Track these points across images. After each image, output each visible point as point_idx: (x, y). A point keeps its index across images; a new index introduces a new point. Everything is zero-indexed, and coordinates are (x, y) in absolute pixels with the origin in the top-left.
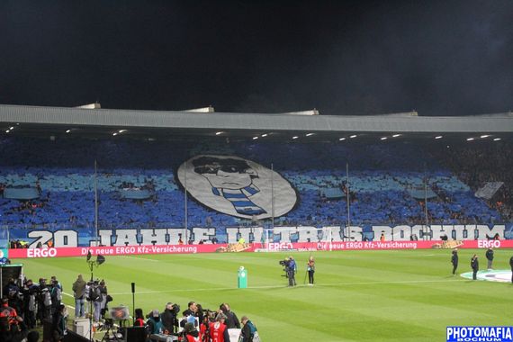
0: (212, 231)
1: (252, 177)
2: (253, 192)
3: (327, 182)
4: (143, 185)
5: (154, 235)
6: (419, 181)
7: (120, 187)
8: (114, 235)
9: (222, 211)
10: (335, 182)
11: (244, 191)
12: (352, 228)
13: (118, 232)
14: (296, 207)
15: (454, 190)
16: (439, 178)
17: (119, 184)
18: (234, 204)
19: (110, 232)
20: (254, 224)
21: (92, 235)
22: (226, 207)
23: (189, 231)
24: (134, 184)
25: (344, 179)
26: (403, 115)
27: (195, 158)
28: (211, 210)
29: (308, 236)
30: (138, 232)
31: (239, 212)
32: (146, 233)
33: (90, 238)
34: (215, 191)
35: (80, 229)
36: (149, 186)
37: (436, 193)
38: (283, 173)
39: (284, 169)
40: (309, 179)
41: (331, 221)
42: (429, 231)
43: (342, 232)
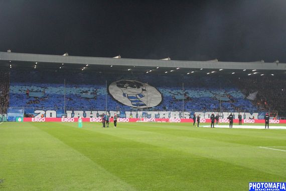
0: (119, 113)
1: (143, 90)
2: (142, 96)
3: (178, 93)
4: (92, 92)
5: (91, 114)
6: (222, 93)
7: (81, 93)
8: (73, 113)
9: (125, 104)
10: (181, 93)
11: (138, 96)
12: (185, 113)
13: (75, 112)
14: (161, 103)
15: (238, 97)
16: (231, 92)
17: (80, 91)
18: (132, 101)
19: (71, 112)
20: (139, 110)
21: (63, 113)
22: (128, 103)
23: (108, 112)
24: (88, 91)
25: (186, 91)
26: (212, 61)
27: (117, 82)
28: (120, 103)
29: (164, 116)
30: (84, 112)
31: (133, 105)
32: (88, 113)
33: (62, 114)
34: (124, 95)
35: (58, 110)
36: (94, 93)
37: (229, 98)
38: (158, 88)
39: (159, 86)
40: (170, 91)
41: (176, 109)
42: (222, 115)
43: (180, 114)
